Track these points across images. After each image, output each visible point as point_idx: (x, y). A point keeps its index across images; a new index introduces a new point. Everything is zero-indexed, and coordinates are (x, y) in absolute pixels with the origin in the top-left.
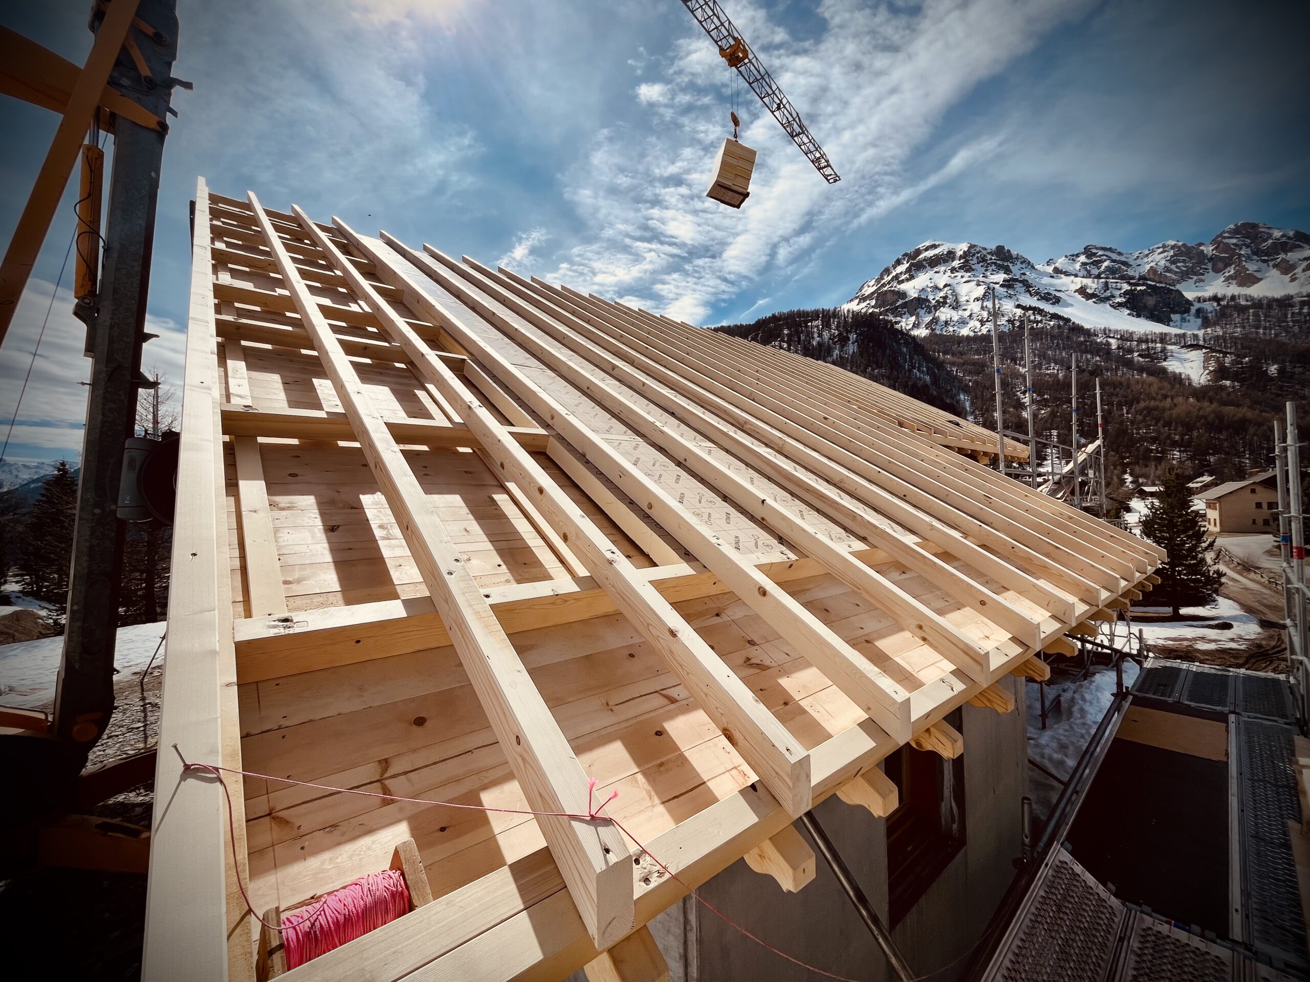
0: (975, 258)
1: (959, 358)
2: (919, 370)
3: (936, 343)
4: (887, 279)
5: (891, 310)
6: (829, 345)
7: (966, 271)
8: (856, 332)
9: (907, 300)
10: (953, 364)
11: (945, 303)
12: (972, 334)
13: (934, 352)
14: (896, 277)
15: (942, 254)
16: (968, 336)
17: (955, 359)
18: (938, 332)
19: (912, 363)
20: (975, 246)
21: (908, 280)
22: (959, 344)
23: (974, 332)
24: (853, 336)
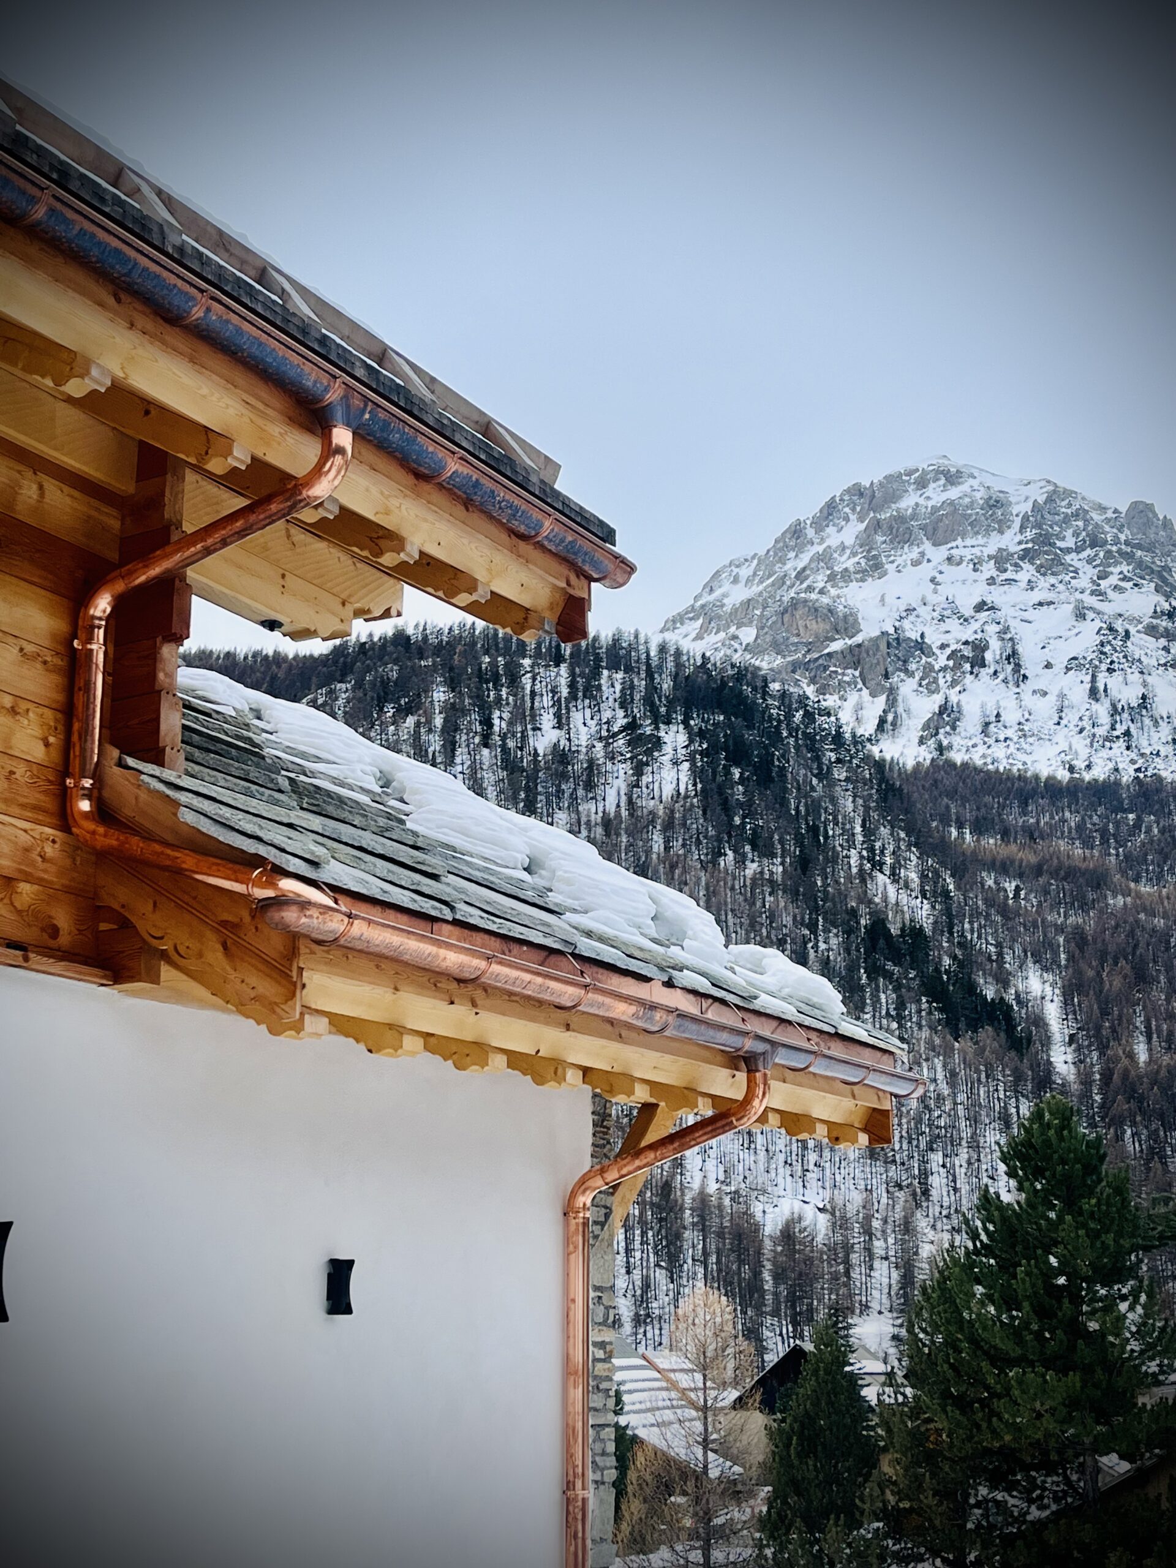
0: (1069, 533)
1: (1022, 847)
2: (894, 877)
3: (952, 794)
4: (795, 563)
5: (806, 666)
6: (591, 762)
7: (1043, 571)
8: (686, 723)
9: (858, 639)
10: (1003, 868)
11: (979, 662)
12: (1063, 775)
13: (945, 821)
14: (825, 559)
15: (971, 506)
16: (1051, 779)
17: (1012, 850)
18: (958, 757)
19: (871, 850)
20: (1069, 493)
21: (863, 575)
22: (1024, 804)
23: (1071, 769)
24: (675, 738)
